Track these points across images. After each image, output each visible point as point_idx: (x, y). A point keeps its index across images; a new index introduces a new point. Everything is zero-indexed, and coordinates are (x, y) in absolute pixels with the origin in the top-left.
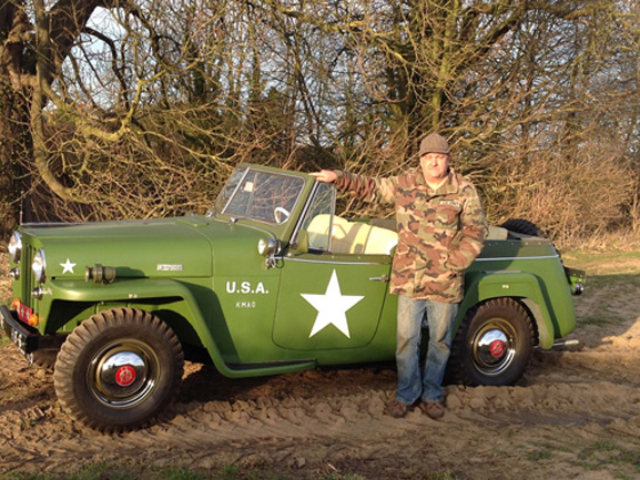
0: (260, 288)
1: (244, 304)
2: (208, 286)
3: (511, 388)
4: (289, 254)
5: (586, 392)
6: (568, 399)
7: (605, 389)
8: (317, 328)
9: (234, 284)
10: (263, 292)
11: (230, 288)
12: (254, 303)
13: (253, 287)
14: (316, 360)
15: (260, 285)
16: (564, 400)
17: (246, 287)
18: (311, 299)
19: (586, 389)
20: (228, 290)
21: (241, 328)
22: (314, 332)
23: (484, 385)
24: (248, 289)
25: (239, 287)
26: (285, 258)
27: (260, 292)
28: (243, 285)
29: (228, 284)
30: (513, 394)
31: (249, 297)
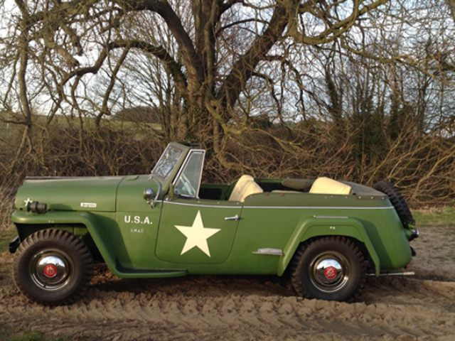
0: (147, 220)
1: (136, 230)
2: (113, 218)
3: (338, 303)
4: (167, 199)
5: (399, 312)
6: (381, 316)
7: (416, 311)
8: (186, 249)
9: (130, 217)
10: (148, 223)
11: (127, 220)
12: (142, 230)
13: (142, 219)
14: (187, 271)
15: (147, 218)
16: (378, 317)
17: (137, 219)
18: (182, 229)
19: (399, 309)
20: (126, 221)
21: (134, 246)
22: (184, 251)
23: (318, 299)
24: (139, 221)
25: (132, 219)
26: (164, 202)
27: (146, 223)
28: (135, 218)
29: (126, 217)
30: (338, 308)
31: (139, 226)
